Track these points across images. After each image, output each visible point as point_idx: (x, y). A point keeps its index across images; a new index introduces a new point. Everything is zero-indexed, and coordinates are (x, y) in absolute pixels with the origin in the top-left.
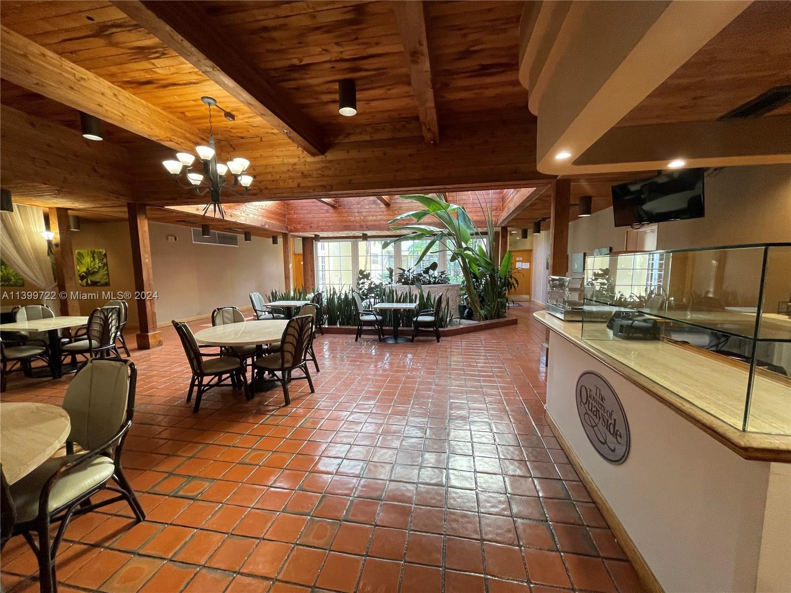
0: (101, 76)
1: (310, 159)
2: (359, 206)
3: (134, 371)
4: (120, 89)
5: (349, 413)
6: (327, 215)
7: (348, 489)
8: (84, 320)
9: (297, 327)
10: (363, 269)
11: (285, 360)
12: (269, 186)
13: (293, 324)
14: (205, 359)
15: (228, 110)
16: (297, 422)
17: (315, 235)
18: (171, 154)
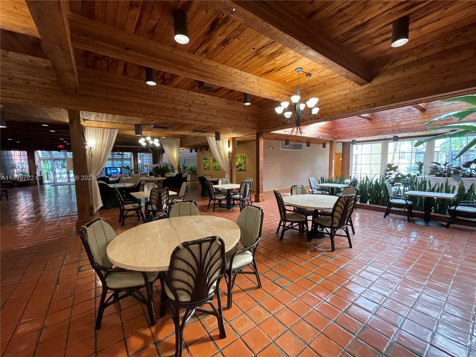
0: (254, 74)
1: (358, 88)
2: (393, 115)
3: (262, 213)
4: (260, 78)
5: (383, 272)
6: (364, 125)
7: (388, 332)
8: (238, 186)
9: (344, 202)
10: (390, 163)
11: (334, 222)
12: (328, 112)
13: (341, 199)
14: (287, 212)
15: (308, 72)
16: (341, 264)
17: (353, 140)
18: (278, 104)
